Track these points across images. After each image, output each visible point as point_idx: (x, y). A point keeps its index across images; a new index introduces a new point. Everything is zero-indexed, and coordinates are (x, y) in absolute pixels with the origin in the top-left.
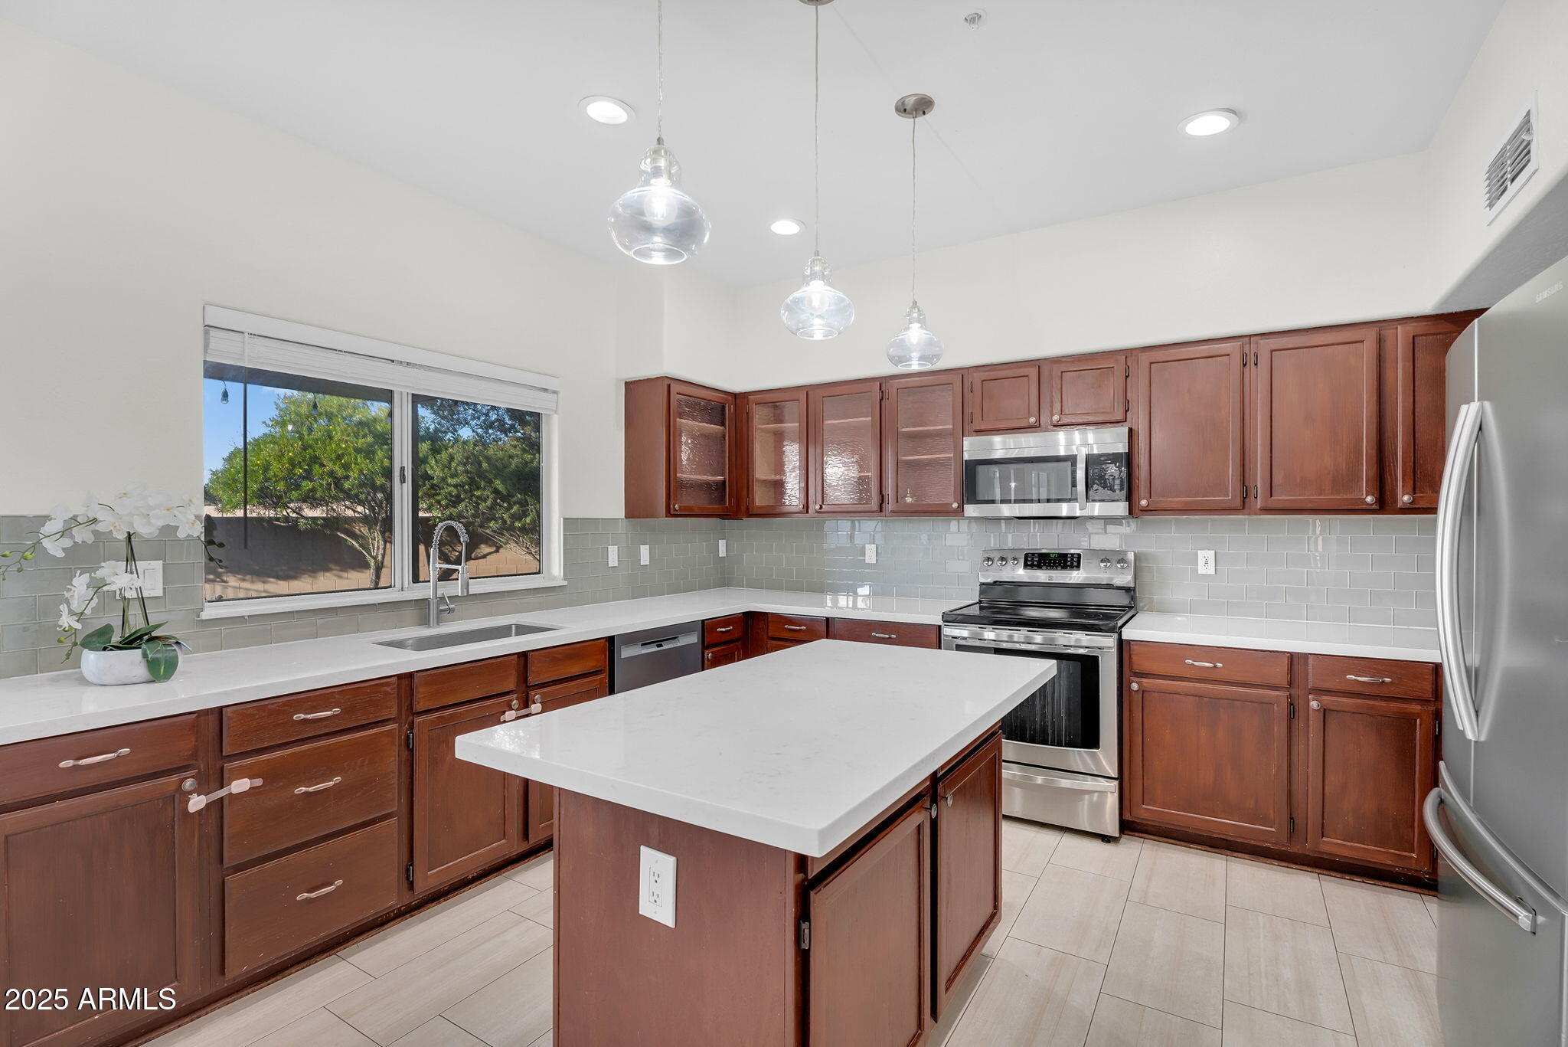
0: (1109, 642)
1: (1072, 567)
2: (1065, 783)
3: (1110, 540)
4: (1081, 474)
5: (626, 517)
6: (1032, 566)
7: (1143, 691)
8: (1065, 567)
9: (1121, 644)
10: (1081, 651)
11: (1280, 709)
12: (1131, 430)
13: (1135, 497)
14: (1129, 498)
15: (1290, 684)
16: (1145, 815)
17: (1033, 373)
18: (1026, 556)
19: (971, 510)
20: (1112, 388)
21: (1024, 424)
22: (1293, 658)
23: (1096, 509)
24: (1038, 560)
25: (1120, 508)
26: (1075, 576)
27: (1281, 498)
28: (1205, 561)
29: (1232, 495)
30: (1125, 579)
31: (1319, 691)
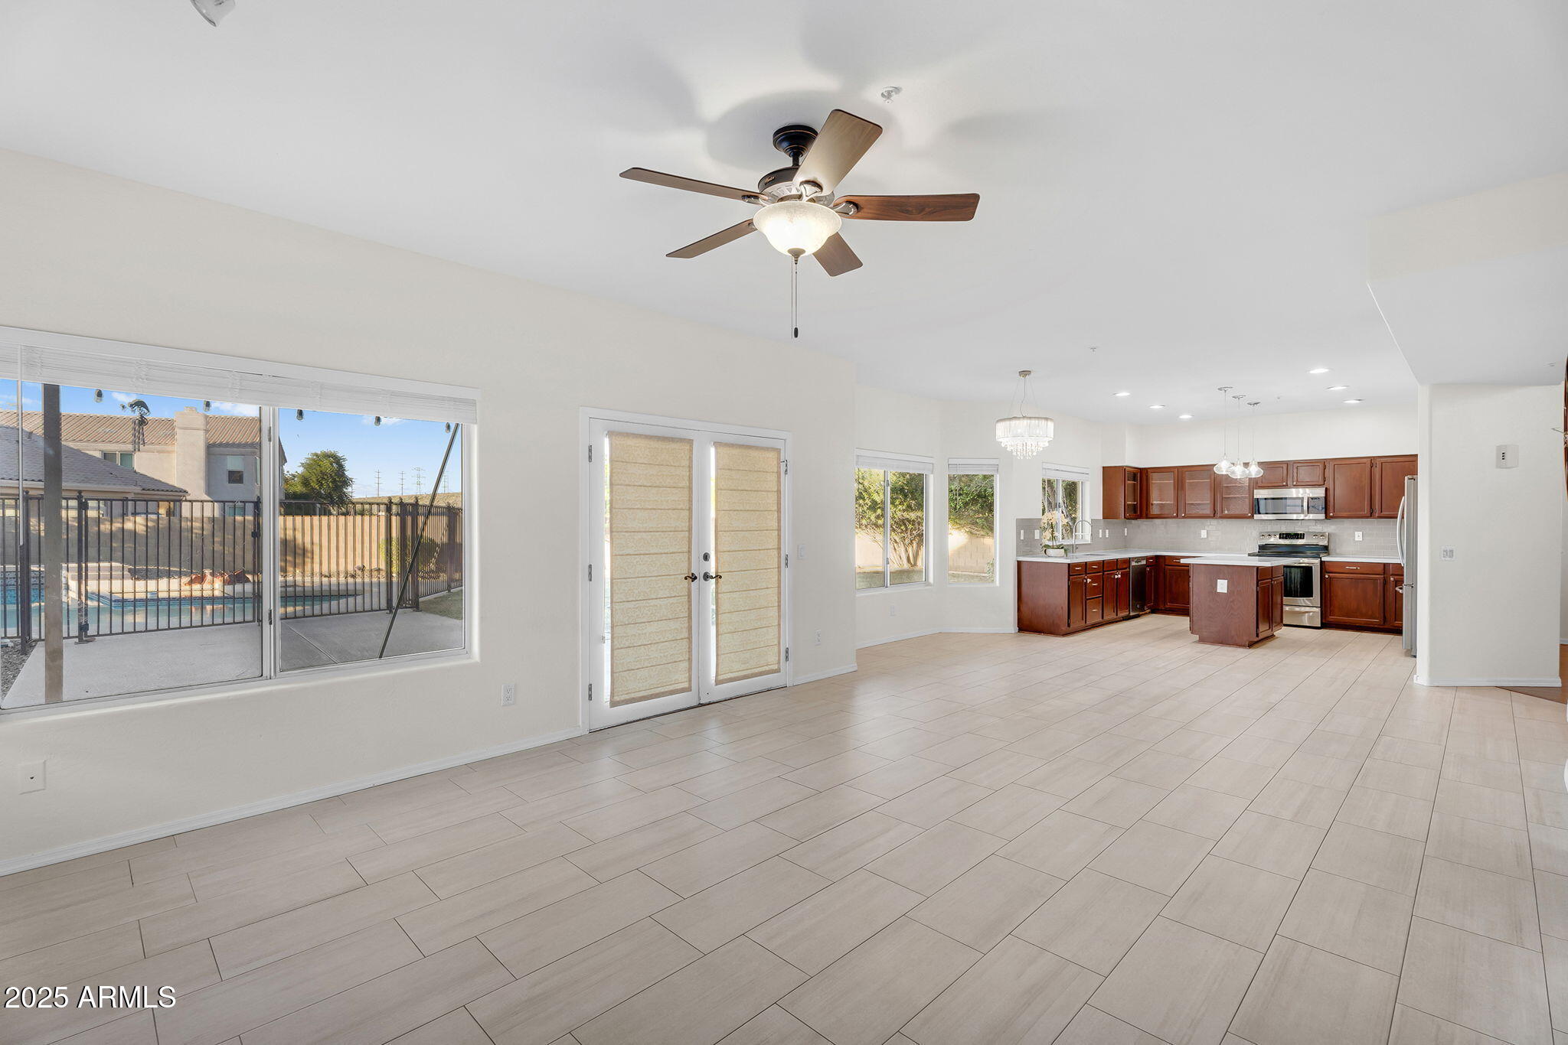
0: (1317, 561)
1: (1301, 538)
2: (1297, 609)
3: (1319, 528)
4: (1305, 504)
5: (1104, 518)
6: (1283, 538)
7: (1330, 577)
8: (1298, 538)
9: (1322, 563)
10: (1304, 565)
11: (1380, 583)
12: (1326, 488)
13: (1328, 512)
14: (1326, 513)
15: (1384, 573)
16: (1332, 620)
17: (1285, 466)
18: (1280, 534)
19: (1256, 516)
20: (1319, 471)
21: (1281, 484)
22: (1385, 564)
23: (1311, 516)
24: (1287, 536)
25: (1322, 516)
26: (1300, 542)
27: (1385, 513)
28: (1358, 536)
29: (1366, 511)
30: (1325, 543)
31: (1392, 575)
